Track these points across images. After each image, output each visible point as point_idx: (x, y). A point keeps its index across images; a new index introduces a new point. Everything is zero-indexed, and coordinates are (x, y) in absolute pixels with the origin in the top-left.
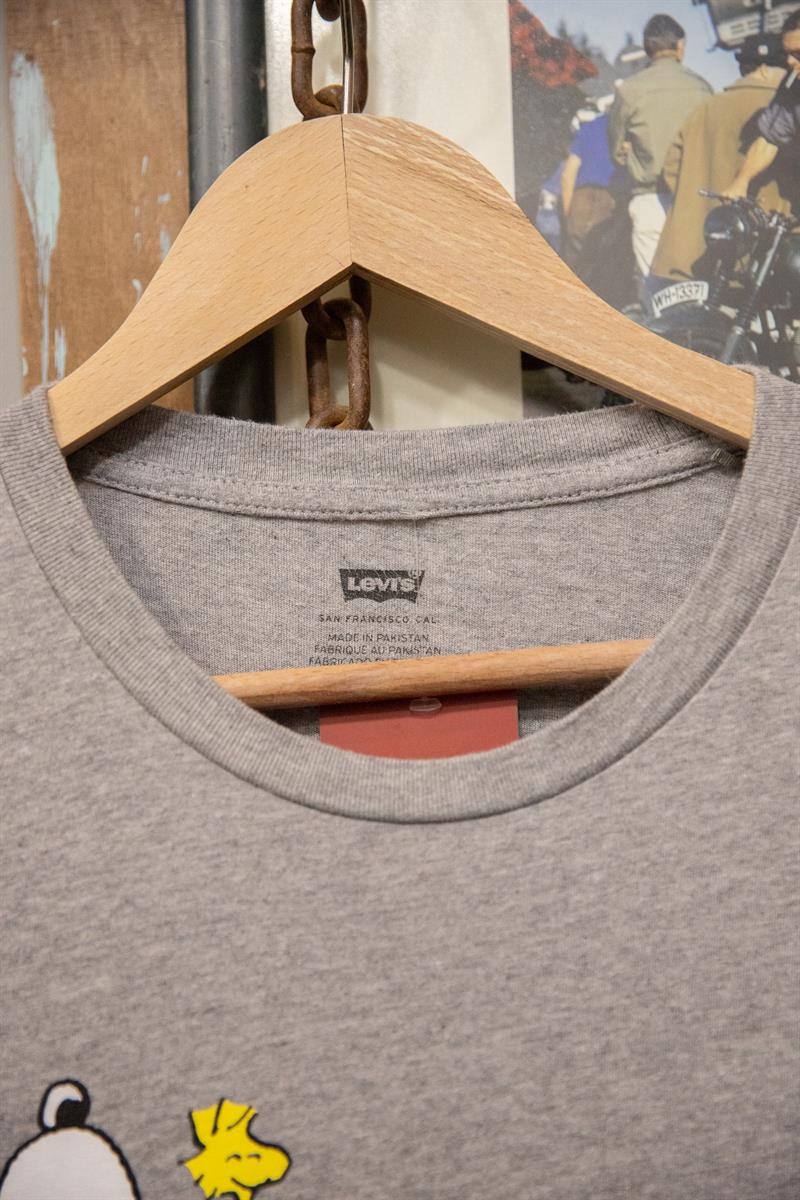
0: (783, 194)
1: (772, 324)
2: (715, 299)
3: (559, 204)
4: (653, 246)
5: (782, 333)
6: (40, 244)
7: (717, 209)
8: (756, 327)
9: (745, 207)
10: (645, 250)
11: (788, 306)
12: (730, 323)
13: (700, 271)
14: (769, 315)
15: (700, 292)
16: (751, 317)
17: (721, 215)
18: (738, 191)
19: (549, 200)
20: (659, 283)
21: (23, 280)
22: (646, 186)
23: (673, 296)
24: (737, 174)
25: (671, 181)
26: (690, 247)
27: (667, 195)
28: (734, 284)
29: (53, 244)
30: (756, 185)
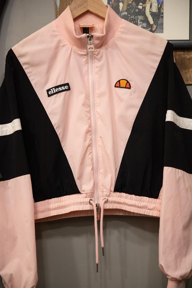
0: (135, 3)
1: (133, 17)
2: (128, 14)
3: (112, 3)
4: (122, 8)
5: (134, 18)
6: (58, 7)
7: (128, 4)
8: (132, 17)
9: (131, 4)
10: (121, 9)
11: (135, 15)
12: (129, 17)
13: (126, 11)
14: (133, 16)
15: (126, 13)
16: (131, 16)
17: (129, 5)
18: (130, 2)
19: (111, 3)
20: (122, 12)
21: (56, 11)
22: (121, 2)
23: (123, 14)
24: (130, 1)
25: (124, 1)
26: (125, 8)
27: (123, 3)
28: (130, 13)
29: (59, 7)
30: (132, 2)
